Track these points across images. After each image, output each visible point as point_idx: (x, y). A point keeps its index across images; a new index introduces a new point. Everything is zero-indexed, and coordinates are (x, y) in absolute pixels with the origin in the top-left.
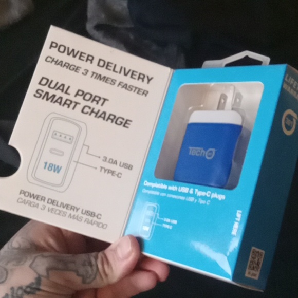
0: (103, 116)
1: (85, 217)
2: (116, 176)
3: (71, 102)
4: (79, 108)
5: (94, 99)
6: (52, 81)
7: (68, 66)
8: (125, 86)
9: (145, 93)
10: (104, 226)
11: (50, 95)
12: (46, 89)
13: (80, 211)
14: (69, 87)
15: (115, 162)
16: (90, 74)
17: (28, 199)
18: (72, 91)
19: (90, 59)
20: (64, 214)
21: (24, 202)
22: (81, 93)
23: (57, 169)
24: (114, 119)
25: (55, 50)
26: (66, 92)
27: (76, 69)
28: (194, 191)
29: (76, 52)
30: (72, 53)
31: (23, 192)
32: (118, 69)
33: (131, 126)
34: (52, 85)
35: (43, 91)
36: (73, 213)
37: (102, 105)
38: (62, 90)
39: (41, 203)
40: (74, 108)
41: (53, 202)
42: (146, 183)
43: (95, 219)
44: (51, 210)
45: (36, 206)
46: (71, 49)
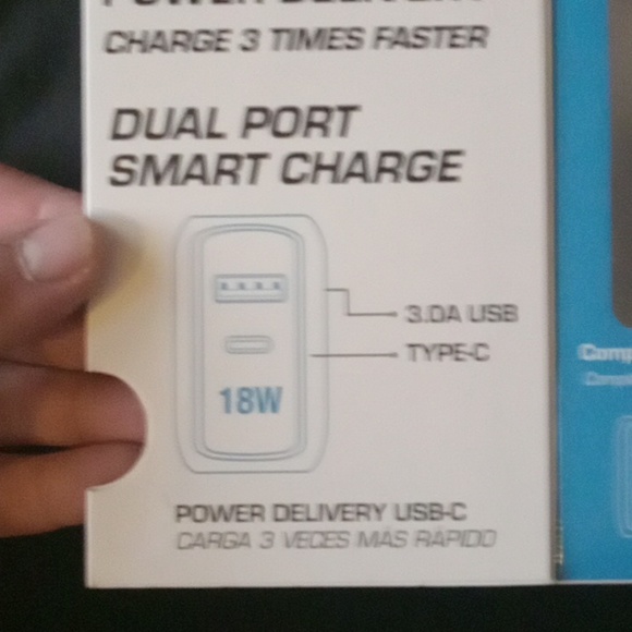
0: (356, 169)
1: (412, 526)
2: (471, 361)
3: (236, 157)
4: (271, 169)
5: (314, 119)
6: (151, 112)
7: (185, 40)
9: (479, 36)
10: (483, 538)
11: (162, 162)
12: (140, 147)
13: (388, 514)
14: (213, 112)
15: (451, 314)
16: (266, 39)
17: (208, 527)
18: (229, 122)
20: (342, 540)
21: (200, 542)
22: (260, 118)
23: (268, 400)
24: (395, 165)
25: (124, 3)
26: (212, 135)
27: (216, 41)
31: (184, 512)
33: (466, 169)
34: (157, 128)
35: (131, 158)
36: (367, 526)
37: (343, 132)
38: (195, 132)
39: (254, 528)
40: (253, 179)
41: (291, 512)
42: (590, 352)
43: (447, 524)
44: (296, 540)
45: (243, 541)
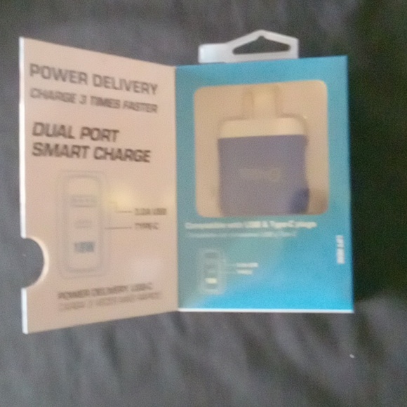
0: (118, 155)
1: (136, 293)
2: (154, 229)
3: (79, 147)
4: (90, 153)
5: (106, 134)
6: (48, 125)
8: (133, 106)
9: (153, 108)
10: (154, 296)
11: (52, 146)
12: (44, 139)
13: (129, 289)
14: (70, 128)
15: (148, 212)
16: (89, 100)
18: (76, 132)
19: (83, 78)
22: (87, 132)
23: (87, 247)
24: (131, 155)
25: (38, 76)
26: (71, 137)
27: (72, 98)
28: (269, 224)
29: (63, 72)
30: (60, 75)
31: (62, 295)
32: (117, 85)
33: (152, 158)
34: (51, 132)
35: (40, 144)
36: (122, 295)
37: (114, 139)
38: (64, 135)
39: (86, 300)
40: (85, 156)
41: (98, 291)
42: (189, 226)
45: (82, 306)
46: (57, 71)
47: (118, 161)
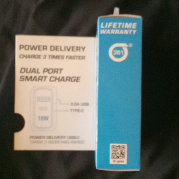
0: (62, 79)
1: (70, 140)
2: (81, 112)
3: (42, 77)
4: (48, 79)
5: (55, 71)
6: (27, 69)
7: (34, 56)
8: (71, 58)
9: (83, 58)
10: (82, 142)
11: (29, 77)
12: (25, 74)
13: (66, 138)
14: (38, 69)
15: (78, 104)
16: (47, 57)
17: (36, 140)
18: (41, 71)
19: (45, 48)
20: (58, 142)
21: (34, 142)
22: (47, 70)
23: (46, 118)
24: (69, 79)
25: (23, 50)
26: (38, 72)
27: (39, 57)
29: (35, 47)
30: (34, 48)
31: (31, 137)
32: (63, 49)
33: (81, 80)
34: (28, 71)
35: (24, 76)
36: (63, 140)
37: (61, 72)
38: (35, 72)
39: (43, 140)
40: (45, 80)
41: (50, 137)
43: (76, 140)
44: (50, 142)
45: (41, 142)
46: (32, 46)
47: (62, 82)
